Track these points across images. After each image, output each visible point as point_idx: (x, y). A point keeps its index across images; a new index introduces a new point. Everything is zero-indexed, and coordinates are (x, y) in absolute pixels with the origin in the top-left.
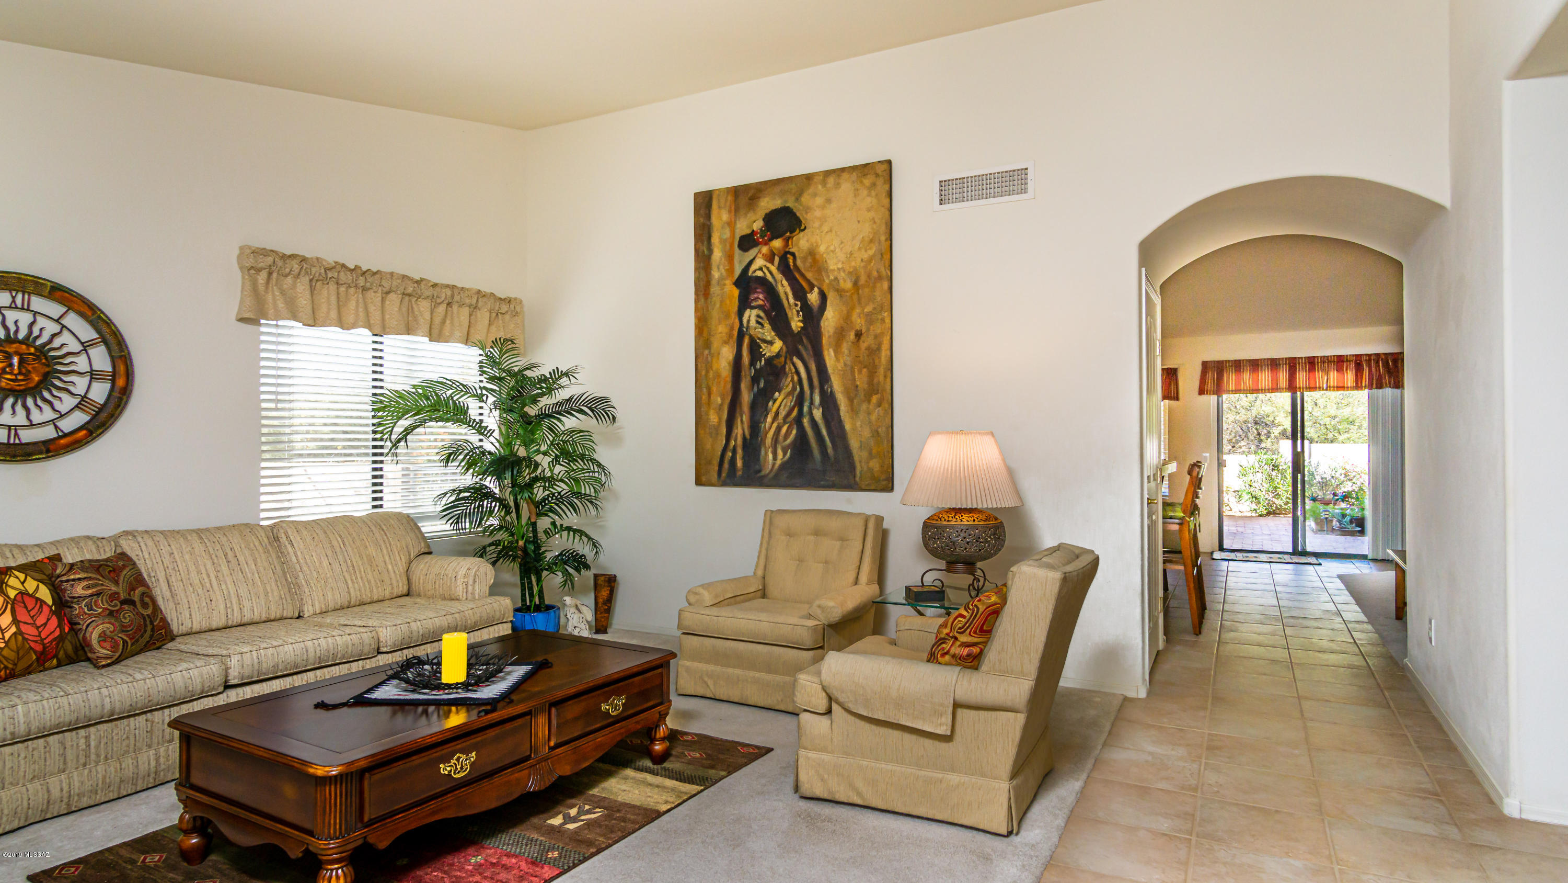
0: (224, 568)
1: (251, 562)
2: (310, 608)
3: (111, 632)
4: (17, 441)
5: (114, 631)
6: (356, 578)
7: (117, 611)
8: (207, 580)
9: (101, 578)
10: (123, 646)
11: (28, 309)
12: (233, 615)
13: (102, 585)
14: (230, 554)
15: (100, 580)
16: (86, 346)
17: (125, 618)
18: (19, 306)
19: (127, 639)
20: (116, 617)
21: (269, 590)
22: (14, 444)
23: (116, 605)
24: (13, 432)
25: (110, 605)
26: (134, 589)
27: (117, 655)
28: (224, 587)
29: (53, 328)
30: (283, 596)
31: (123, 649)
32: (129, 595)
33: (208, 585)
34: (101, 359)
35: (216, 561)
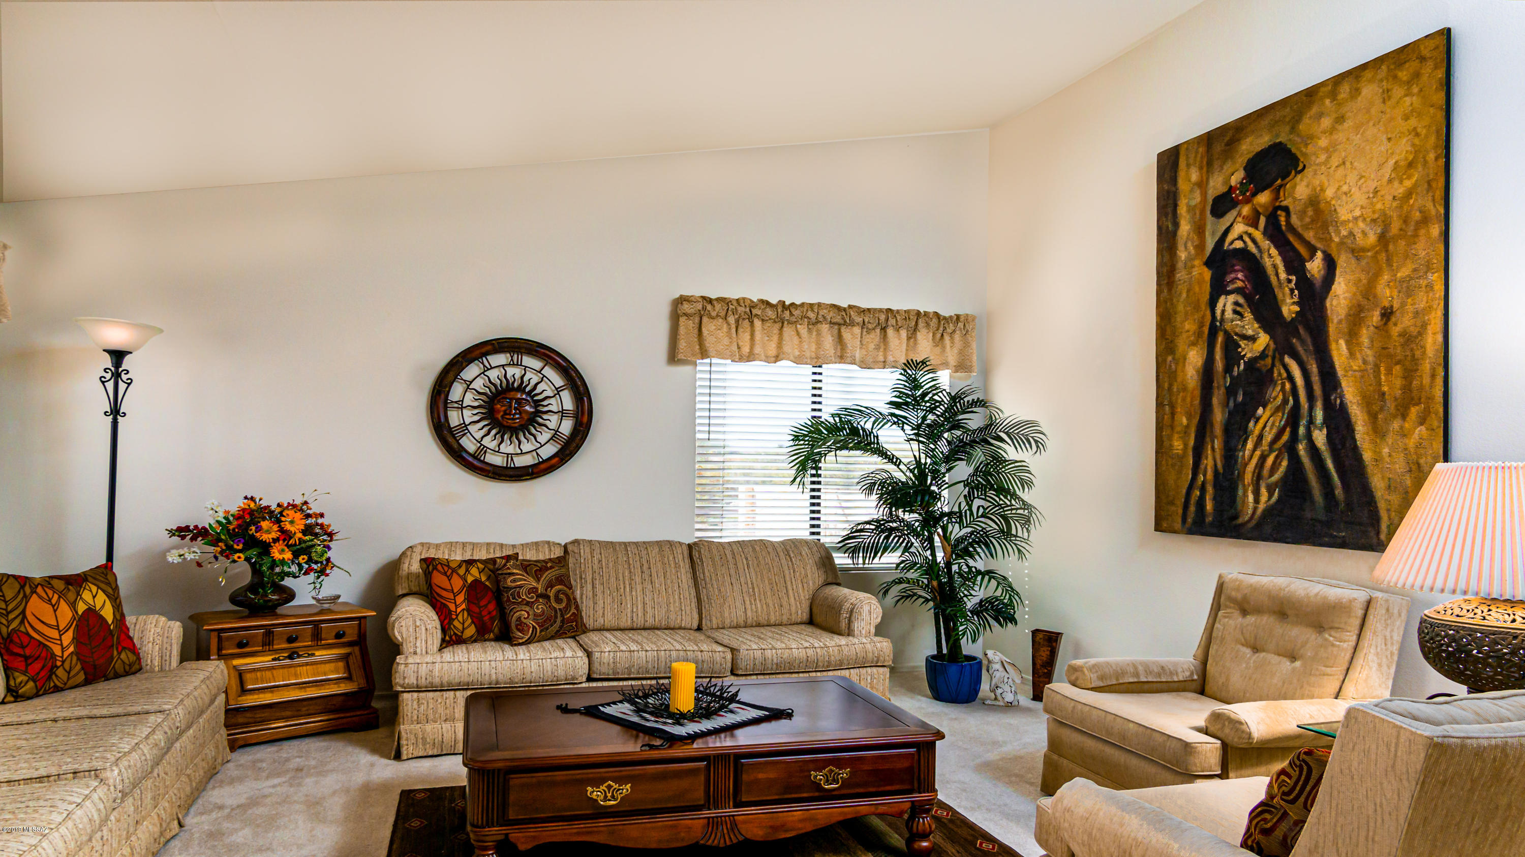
0: (638, 579)
1: (661, 574)
2: (708, 622)
3: (525, 618)
4: (512, 466)
5: (528, 617)
6: (755, 600)
7: (532, 602)
8: (622, 586)
9: (525, 575)
10: (533, 631)
11: (521, 365)
12: (637, 619)
13: (525, 580)
14: (646, 566)
15: (524, 576)
16: (558, 391)
17: (538, 609)
18: (515, 363)
19: (537, 626)
20: (531, 607)
21: (672, 601)
22: (511, 468)
23: (532, 597)
24: (510, 459)
25: (527, 597)
26: (552, 587)
27: (527, 637)
28: (634, 593)
29: (535, 379)
30: (683, 608)
31: (532, 633)
32: (546, 590)
33: (622, 590)
34: (567, 401)
35: (632, 570)
